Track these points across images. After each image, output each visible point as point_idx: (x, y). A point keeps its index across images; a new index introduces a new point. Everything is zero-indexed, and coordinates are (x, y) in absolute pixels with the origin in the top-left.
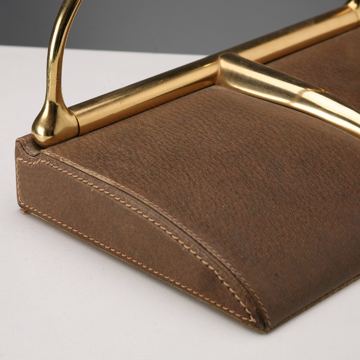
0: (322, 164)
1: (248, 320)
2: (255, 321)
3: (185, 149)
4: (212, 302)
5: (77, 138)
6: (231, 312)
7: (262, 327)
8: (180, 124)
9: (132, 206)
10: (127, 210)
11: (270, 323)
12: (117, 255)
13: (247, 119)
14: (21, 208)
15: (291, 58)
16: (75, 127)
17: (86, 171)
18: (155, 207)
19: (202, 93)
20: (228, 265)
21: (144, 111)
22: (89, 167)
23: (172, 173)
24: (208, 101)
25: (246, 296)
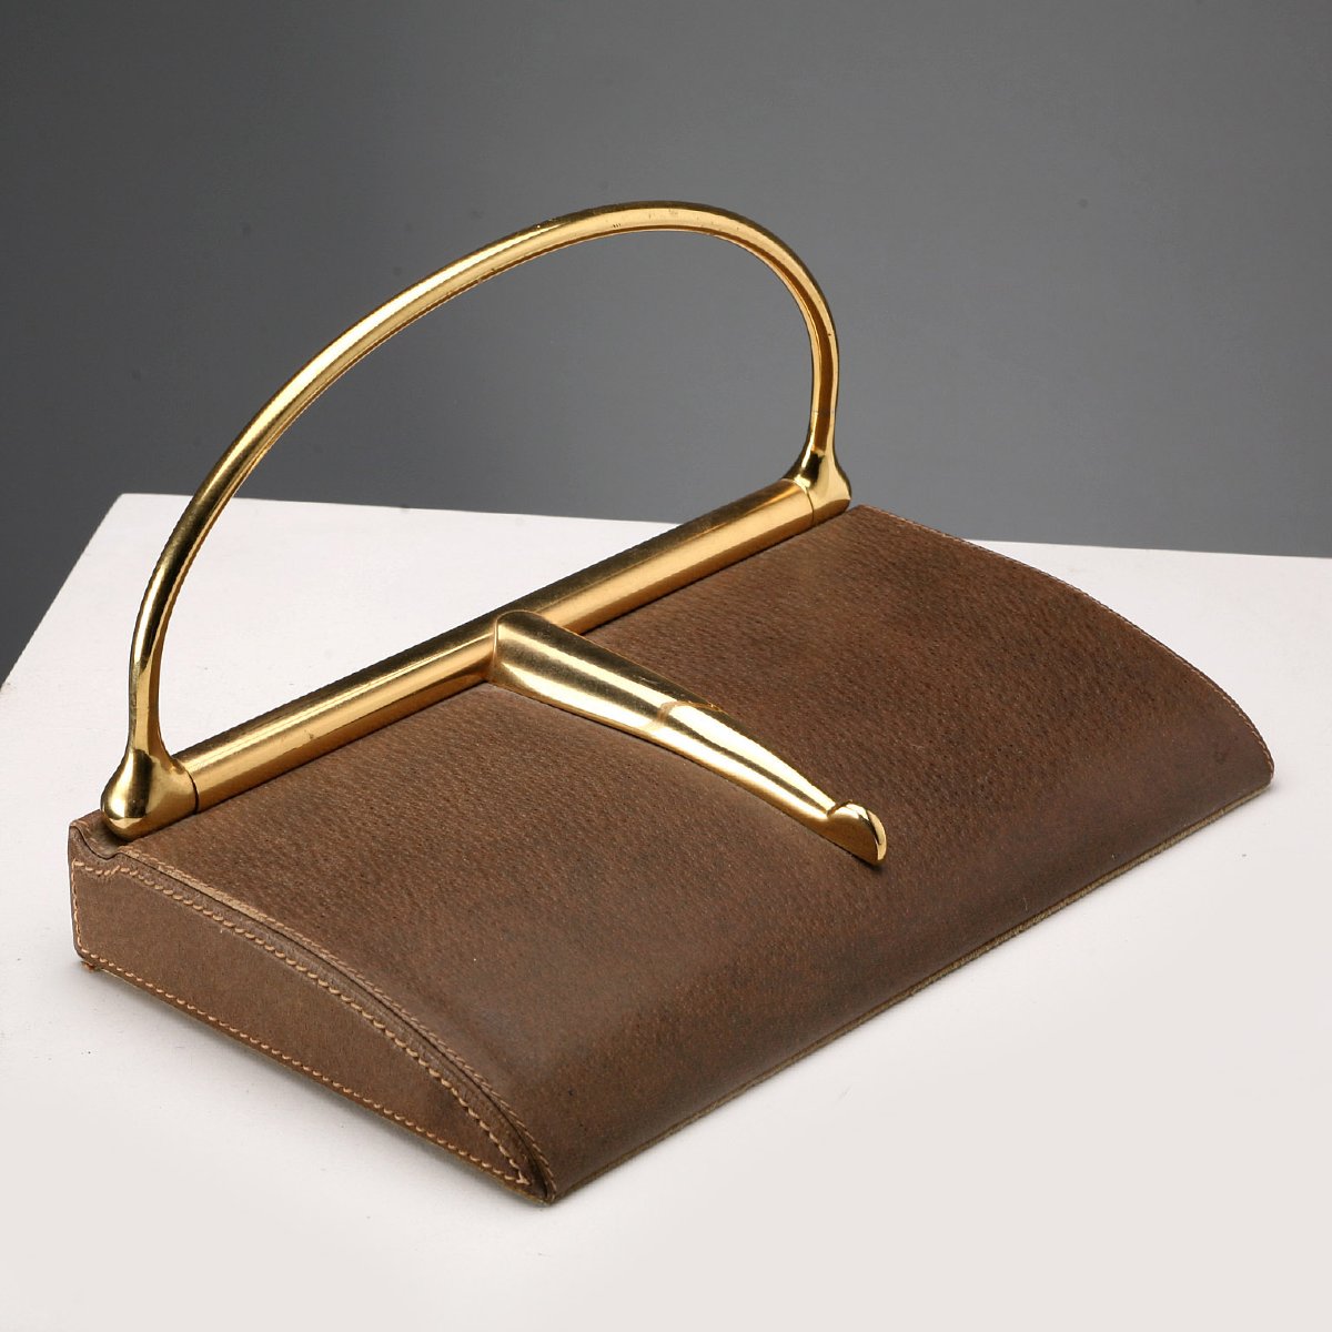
0: (685, 862)
1: (514, 1181)
2: (527, 1183)
3: (411, 839)
4: (449, 1146)
5: (193, 817)
6: (485, 1165)
7: (541, 1192)
8: (404, 779)
9: (298, 964)
10: (288, 971)
11: (555, 1186)
12: (274, 1056)
13: (543, 764)
14: (81, 959)
15: (655, 610)
16: (190, 795)
17: (210, 891)
18: (341, 965)
19: (457, 702)
20: (477, 1076)
21: (333, 751)
22: (216, 884)
23: (378, 892)
24: (468, 722)
25: (510, 1135)
